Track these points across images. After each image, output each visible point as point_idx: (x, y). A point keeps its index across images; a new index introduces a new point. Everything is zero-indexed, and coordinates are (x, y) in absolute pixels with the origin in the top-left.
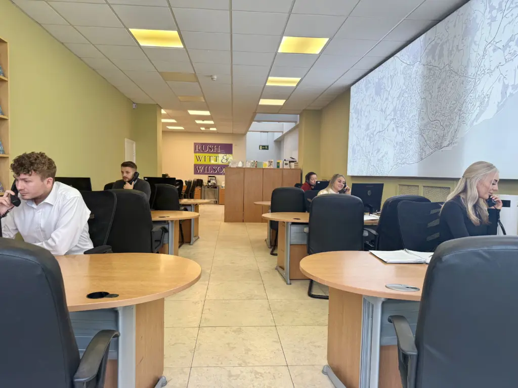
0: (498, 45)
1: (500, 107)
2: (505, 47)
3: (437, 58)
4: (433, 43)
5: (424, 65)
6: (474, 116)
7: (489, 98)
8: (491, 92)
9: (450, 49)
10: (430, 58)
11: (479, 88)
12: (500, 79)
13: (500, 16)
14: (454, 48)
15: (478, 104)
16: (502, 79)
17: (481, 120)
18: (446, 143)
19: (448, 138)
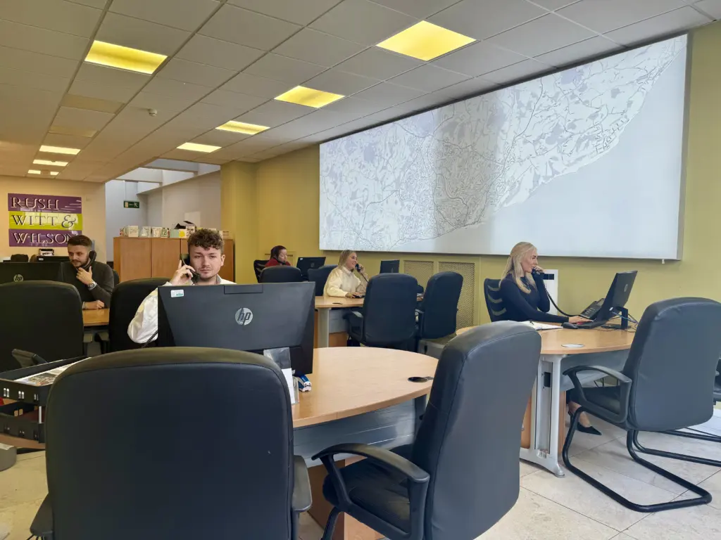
0: (528, 138)
1: (532, 193)
2: (535, 142)
3: (456, 136)
4: (451, 120)
5: (438, 140)
6: (503, 199)
7: (520, 184)
8: (521, 180)
9: (473, 131)
10: (447, 135)
11: (509, 174)
12: (531, 169)
13: (529, 114)
14: (478, 132)
15: (508, 188)
16: (533, 169)
17: (511, 203)
18: (470, 221)
19: (474, 216)
